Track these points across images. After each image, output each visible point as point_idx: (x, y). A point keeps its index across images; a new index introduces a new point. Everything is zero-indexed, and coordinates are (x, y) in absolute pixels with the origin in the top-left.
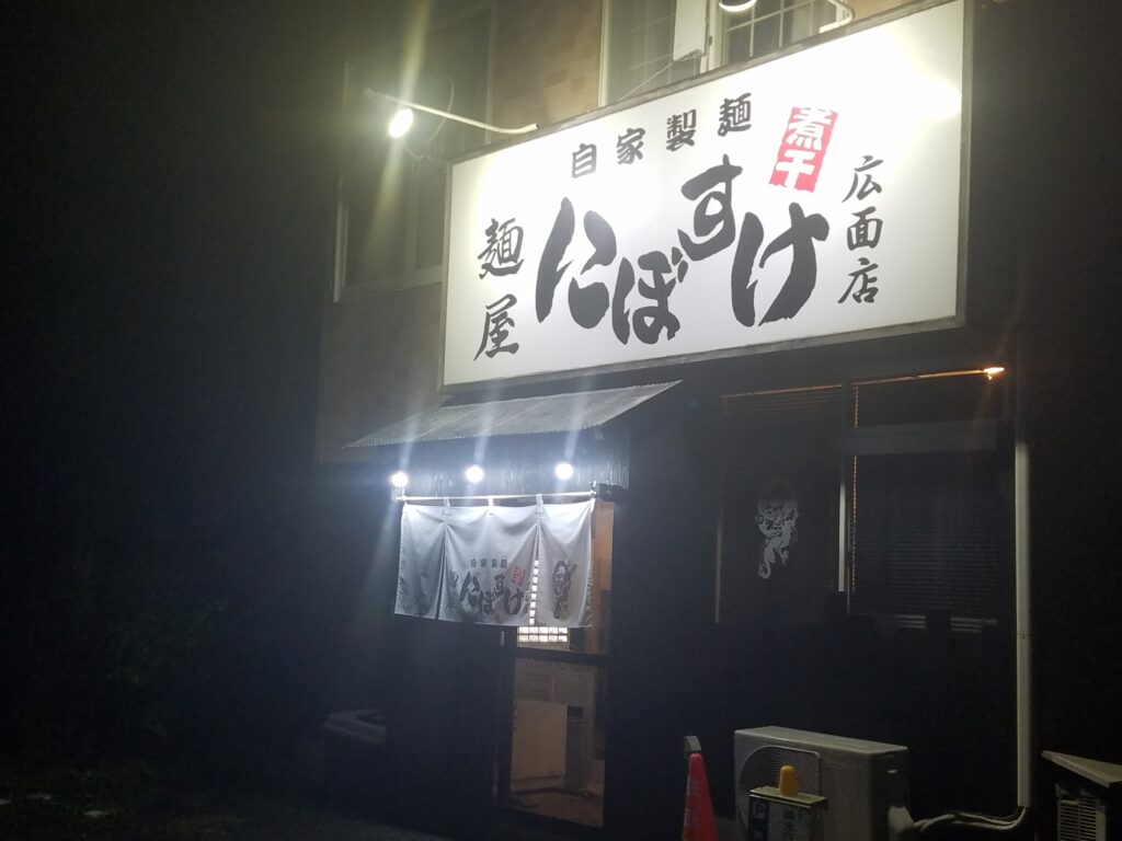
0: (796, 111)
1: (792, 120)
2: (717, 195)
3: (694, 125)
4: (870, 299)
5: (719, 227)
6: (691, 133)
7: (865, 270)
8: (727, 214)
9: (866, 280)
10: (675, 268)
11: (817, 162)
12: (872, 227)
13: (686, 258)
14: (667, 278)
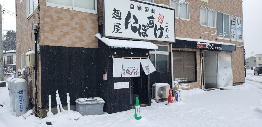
0: (160, 14)
1: (159, 15)
2: (152, 20)
3: (148, 9)
4: (168, 38)
5: (152, 25)
6: (148, 11)
7: (167, 35)
8: (153, 23)
9: (168, 36)
10: (147, 28)
11: (162, 21)
12: (168, 30)
13: (148, 27)
14: (146, 29)
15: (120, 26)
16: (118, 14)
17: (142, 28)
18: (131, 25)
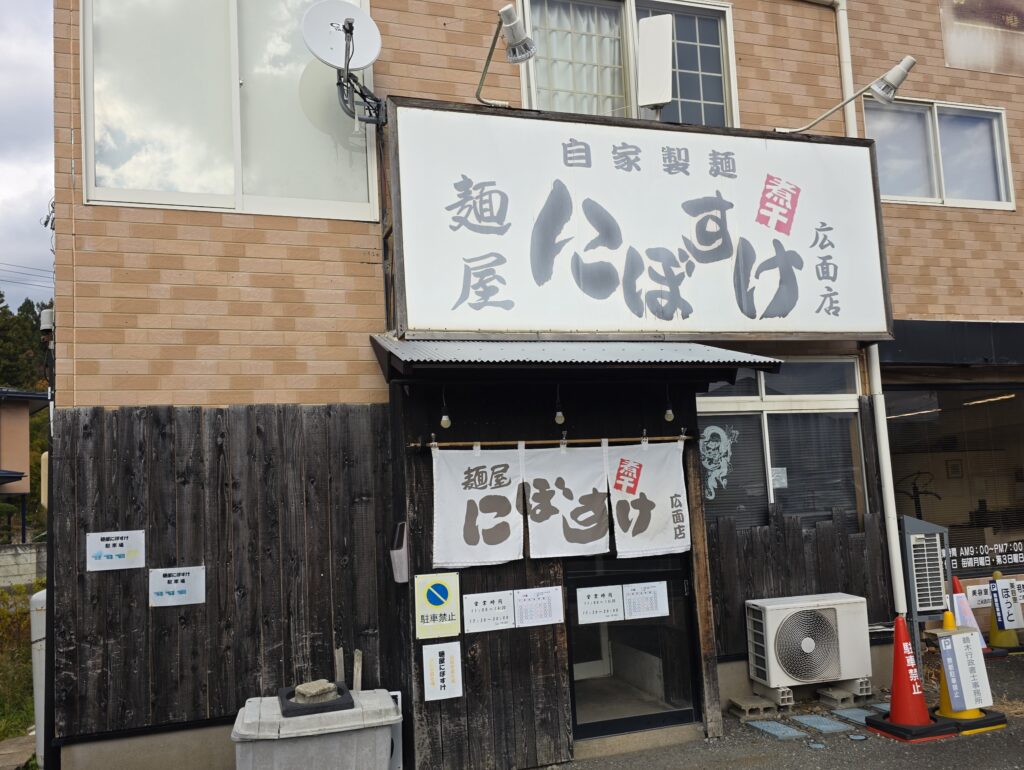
0: (770, 178)
1: (767, 183)
2: (715, 219)
3: (687, 159)
4: (836, 314)
5: (719, 242)
6: (686, 166)
7: (830, 294)
8: (723, 233)
9: (832, 302)
10: (683, 266)
11: (790, 214)
12: (831, 268)
13: (691, 258)
14: (676, 271)
15: (499, 270)
16: (487, 206)
17: (650, 269)
18: (576, 259)
